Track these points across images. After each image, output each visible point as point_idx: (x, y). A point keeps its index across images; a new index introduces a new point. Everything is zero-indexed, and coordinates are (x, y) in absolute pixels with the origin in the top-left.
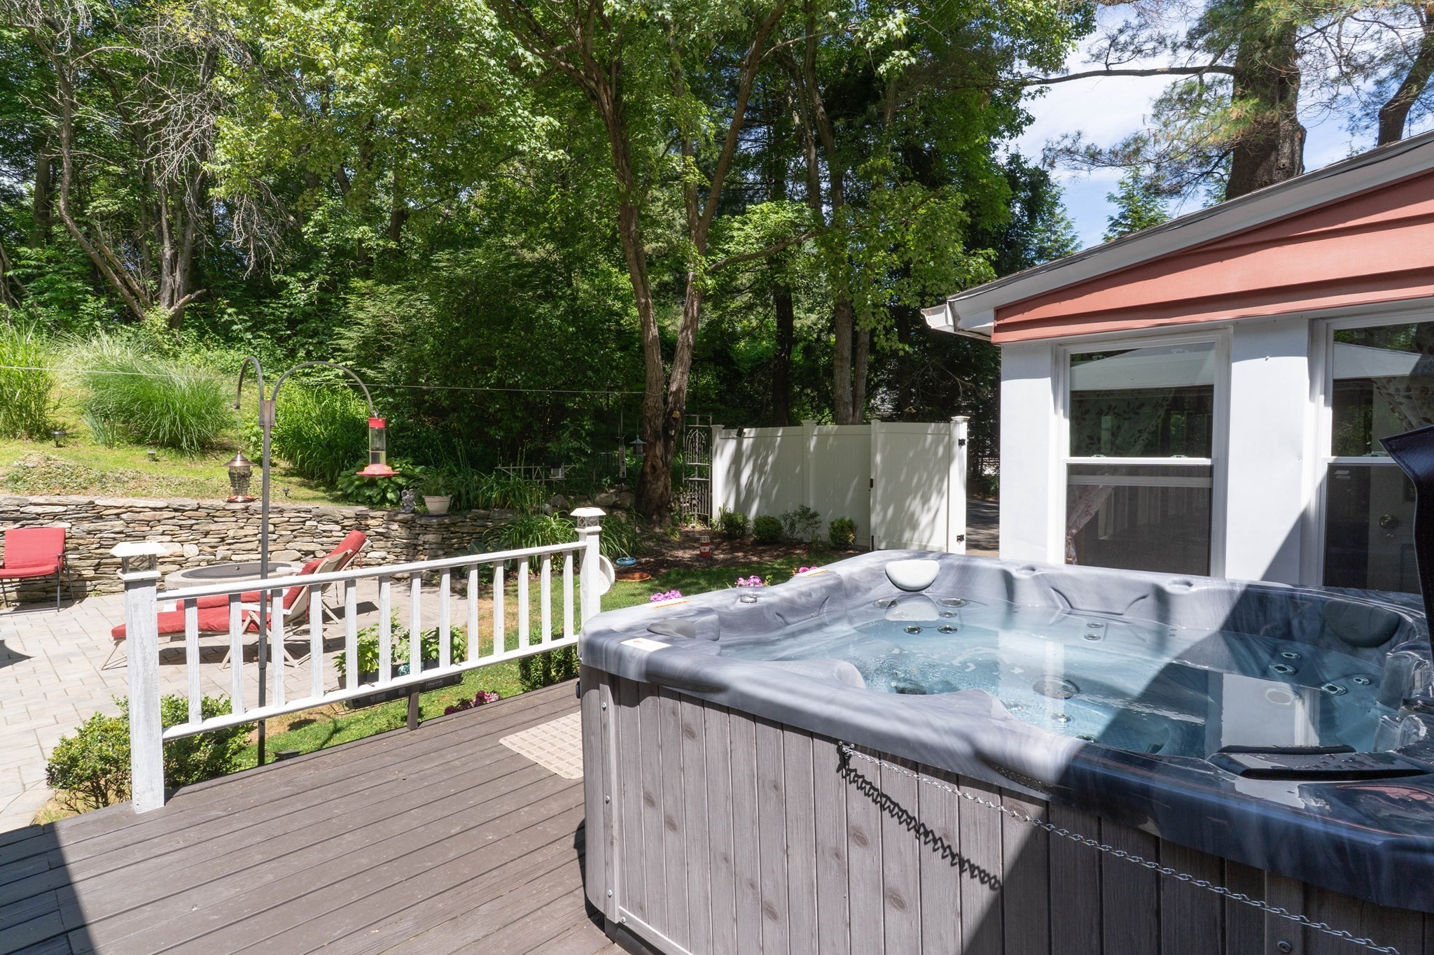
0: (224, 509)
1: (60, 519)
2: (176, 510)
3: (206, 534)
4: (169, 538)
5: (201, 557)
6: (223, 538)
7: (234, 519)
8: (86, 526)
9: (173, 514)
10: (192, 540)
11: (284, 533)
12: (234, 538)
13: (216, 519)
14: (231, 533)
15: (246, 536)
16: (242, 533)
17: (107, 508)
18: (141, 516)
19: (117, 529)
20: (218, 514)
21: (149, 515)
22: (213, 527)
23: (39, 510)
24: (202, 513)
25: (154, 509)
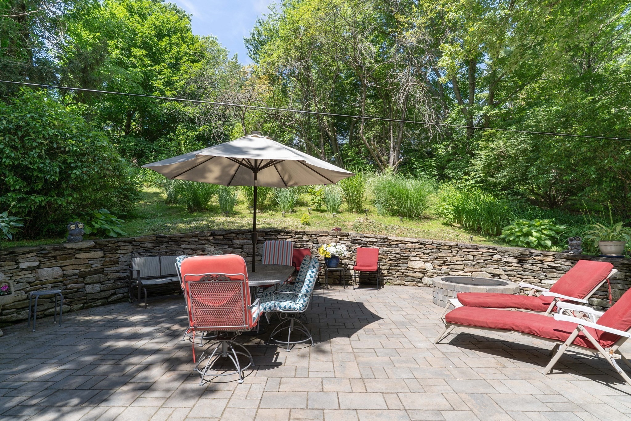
0: (445, 245)
1: (375, 245)
2: (422, 244)
3: (436, 258)
4: (418, 259)
5: (434, 271)
6: (444, 261)
7: (450, 251)
8: (385, 249)
9: (420, 246)
10: (430, 261)
11: (479, 261)
12: (450, 262)
13: (441, 250)
14: (449, 259)
15: (457, 261)
16: (455, 259)
17: (393, 240)
18: (407, 246)
19: (397, 252)
20: (442, 247)
21: (410, 246)
22: (440, 254)
23: (368, 240)
24: (434, 246)
25: (412, 243)
